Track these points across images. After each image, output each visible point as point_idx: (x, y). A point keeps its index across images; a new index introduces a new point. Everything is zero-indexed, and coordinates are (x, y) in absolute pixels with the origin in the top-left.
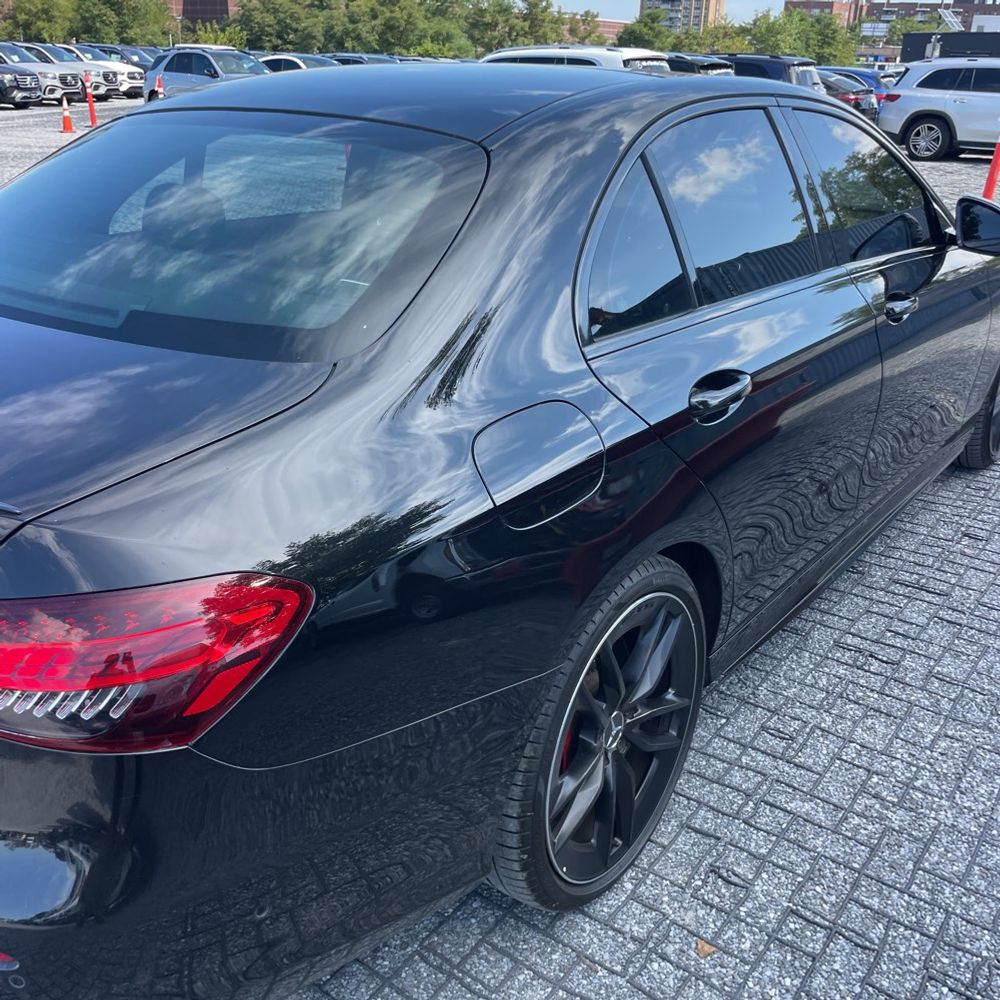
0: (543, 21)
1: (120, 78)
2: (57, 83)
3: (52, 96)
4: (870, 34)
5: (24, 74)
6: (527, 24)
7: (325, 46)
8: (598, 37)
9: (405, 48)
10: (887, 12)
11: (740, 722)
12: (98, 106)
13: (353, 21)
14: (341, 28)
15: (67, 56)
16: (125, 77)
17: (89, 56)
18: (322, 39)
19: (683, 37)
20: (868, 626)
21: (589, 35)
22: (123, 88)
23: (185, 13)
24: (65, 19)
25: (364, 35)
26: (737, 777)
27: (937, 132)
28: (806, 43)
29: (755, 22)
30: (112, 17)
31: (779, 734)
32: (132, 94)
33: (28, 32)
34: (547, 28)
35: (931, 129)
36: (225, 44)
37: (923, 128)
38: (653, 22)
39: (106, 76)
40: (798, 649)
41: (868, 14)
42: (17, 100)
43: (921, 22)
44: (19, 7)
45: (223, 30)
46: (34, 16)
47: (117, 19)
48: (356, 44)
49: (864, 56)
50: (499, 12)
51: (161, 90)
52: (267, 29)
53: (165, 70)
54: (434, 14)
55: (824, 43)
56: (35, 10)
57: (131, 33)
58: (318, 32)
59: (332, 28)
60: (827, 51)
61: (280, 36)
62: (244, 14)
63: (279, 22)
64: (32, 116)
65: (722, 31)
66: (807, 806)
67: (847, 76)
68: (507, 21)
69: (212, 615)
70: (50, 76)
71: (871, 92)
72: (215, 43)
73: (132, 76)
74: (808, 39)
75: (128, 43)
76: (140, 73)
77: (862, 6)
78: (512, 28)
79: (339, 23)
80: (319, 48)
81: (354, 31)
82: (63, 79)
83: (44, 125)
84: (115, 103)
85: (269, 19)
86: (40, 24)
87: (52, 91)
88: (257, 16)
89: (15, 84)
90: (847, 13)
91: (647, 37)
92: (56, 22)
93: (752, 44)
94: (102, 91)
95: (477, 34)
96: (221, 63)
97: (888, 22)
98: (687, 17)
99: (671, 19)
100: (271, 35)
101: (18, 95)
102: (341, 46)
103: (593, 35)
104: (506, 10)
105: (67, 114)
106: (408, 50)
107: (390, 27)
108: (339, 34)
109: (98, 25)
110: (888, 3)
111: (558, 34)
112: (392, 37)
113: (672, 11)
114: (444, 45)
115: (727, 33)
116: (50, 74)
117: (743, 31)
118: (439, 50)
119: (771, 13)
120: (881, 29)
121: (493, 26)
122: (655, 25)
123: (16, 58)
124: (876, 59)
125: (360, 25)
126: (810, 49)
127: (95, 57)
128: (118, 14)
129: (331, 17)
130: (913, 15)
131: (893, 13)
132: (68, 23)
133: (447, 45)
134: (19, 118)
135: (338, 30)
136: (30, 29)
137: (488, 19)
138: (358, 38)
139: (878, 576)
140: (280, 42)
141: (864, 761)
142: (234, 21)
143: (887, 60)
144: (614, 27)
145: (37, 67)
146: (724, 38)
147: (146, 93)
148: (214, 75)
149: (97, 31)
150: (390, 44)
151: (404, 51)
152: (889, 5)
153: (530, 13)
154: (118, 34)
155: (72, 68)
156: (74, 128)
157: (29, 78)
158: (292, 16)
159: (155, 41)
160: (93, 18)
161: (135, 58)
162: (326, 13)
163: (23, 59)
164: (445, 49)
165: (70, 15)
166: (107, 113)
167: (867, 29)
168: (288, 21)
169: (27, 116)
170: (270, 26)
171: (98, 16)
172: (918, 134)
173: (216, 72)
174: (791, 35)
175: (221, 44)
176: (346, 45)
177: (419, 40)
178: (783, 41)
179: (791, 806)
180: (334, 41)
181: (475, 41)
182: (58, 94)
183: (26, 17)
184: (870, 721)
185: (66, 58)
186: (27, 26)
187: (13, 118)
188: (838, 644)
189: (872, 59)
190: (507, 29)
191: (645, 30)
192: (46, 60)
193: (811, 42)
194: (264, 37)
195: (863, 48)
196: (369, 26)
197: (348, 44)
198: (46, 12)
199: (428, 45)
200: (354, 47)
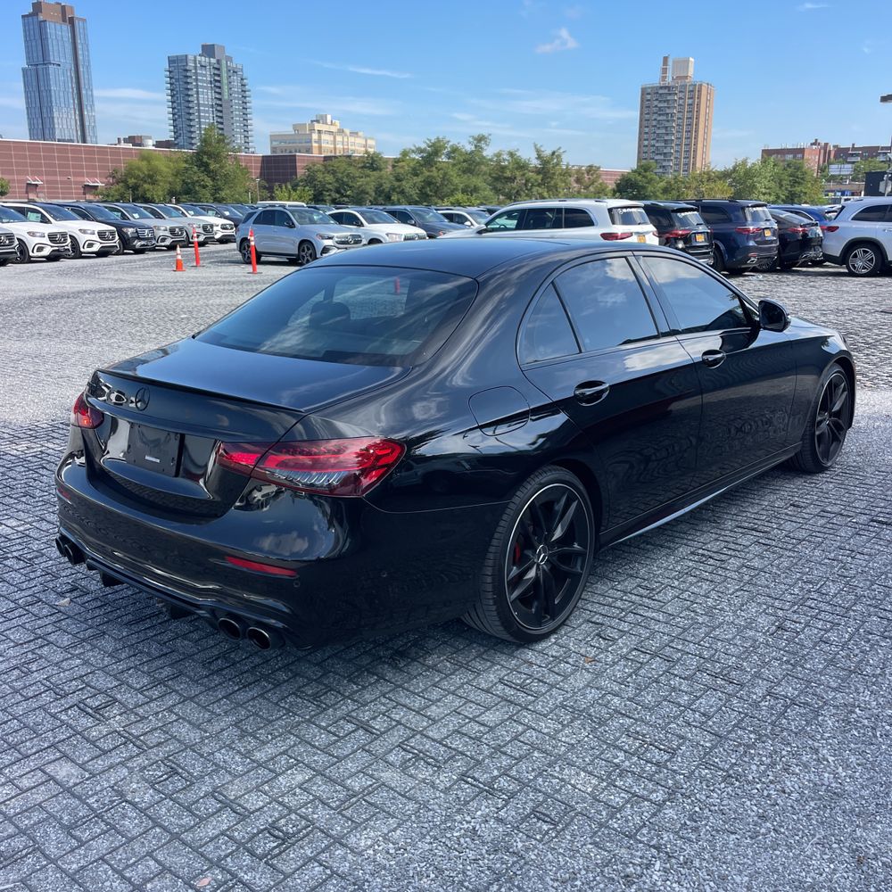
0: (554, 174)
1: (215, 228)
2: (168, 233)
3: (163, 244)
4: (838, 173)
5: (143, 227)
6: (540, 177)
7: (375, 199)
8: (601, 184)
9: (440, 198)
10: (852, 155)
11: (626, 584)
12: (201, 249)
13: (398, 180)
14: (389, 185)
15: (174, 213)
16: (219, 228)
17: (192, 213)
18: (373, 194)
19: (673, 182)
20: (714, 546)
21: (593, 184)
22: (217, 237)
23: (262, 175)
24: (165, 182)
25: (407, 190)
26: (619, 604)
27: (871, 254)
28: (779, 184)
29: (734, 168)
30: (209, 182)
31: (646, 588)
32: (223, 241)
33: (136, 192)
34: (557, 179)
35: (865, 252)
36: (296, 200)
37: (859, 252)
38: (645, 172)
39: (205, 228)
40: (668, 555)
41: (835, 157)
42: (137, 247)
43: (883, 161)
44: (130, 173)
45: (295, 190)
46: (142, 180)
47: (212, 183)
48: (400, 197)
49: (832, 191)
50: (517, 169)
51: (252, 238)
52: (327, 186)
53: (254, 223)
54: (464, 172)
55: (796, 182)
56: (142, 176)
57: (223, 194)
58: (371, 189)
59: (381, 185)
60: (798, 189)
61: (338, 191)
62: (309, 175)
63: (337, 180)
64: (149, 259)
65: (706, 176)
66: (654, 614)
67: (797, 213)
68: (524, 175)
69: (360, 459)
70: (162, 228)
71: (816, 225)
72: (289, 200)
73: (224, 227)
74: (781, 180)
75: (220, 202)
76: (230, 225)
77: (830, 151)
78: (527, 181)
79: (387, 182)
80: (370, 201)
81: (399, 187)
82: (172, 231)
83: (159, 265)
84: (211, 248)
85: (329, 178)
86: (146, 186)
87: (163, 240)
88: (320, 176)
89: (136, 235)
90: (817, 157)
91: (641, 184)
92: (158, 185)
93: (732, 186)
94: (202, 238)
95: (499, 186)
96: (297, 216)
97: (853, 163)
98: (677, 165)
99: (664, 167)
100: (331, 190)
101: (138, 244)
102: (388, 199)
103: (596, 184)
104: (523, 167)
105: (179, 257)
106: (443, 200)
107: (428, 182)
108: (387, 190)
109: (197, 188)
110: (853, 147)
111: (566, 184)
112: (431, 191)
113: (665, 160)
114: (472, 195)
115: (711, 177)
116: (162, 227)
117: (725, 175)
118: (468, 199)
119: (748, 161)
120: (847, 169)
121: (512, 179)
122: (648, 173)
123: (136, 216)
124: (843, 194)
125: (404, 183)
126: (783, 188)
127: (197, 214)
128: (213, 179)
129: (381, 177)
130: (876, 156)
131: (857, 155)
132: (168, 185)
133: (474, 195)
134: (140, 260)
135: (387, 186)
136: (137, 190)
137: (508, 174)
138: (402, 192)
139: (729, 524)
140: (338, 196)
141: (692, 599)
142: (302, 181)
143: (853, 194)
144: (615, 175)
145: (152, 222)
146: (708, 181)
147: (238, 240)
148: (292, 226)
149: (196, 192)
150: (428, 196)
151: (440, 201)
152: (854, 149)
153: (543, 168)
154: (212, 195)
155: (180, 223)
156: (184, 269)
157: (147, 231)
158: (348, 175)
159: (241, 199)
160: (193, 183)
161: (227, 213)
162: (376, 174)
163: (142, 216)
164: (473, 199)
165: (170, 179)
166: (205, 256)
167: (834, 170)
168: (345, 179)
169: (145, 259)
170: (330, 184)
171: (197, 181)
172: (855, 256)
173: (293, 224)
174: (766, 178)
175: (293, 201)
176: (392, 198)
177: (452, 191)
178: (759, 183)
179: (646, 614)
180: (383, 195)
181: (497, 191)
182: (168, 242)
183: (135, 181)
184: (700, 584)
185: (174, 214)
186: (135, 188)
187: (135, 261)
188: (692, 553)
189: (840, 194)
190: (524, 182)
191: (639, 178)
192: (160, 217)
193: (784, 182)
194: (325, 193)
195: (832, 185)
196: (411, 183)
197: (394, 197)
198: (151, 177)
199: (459, 196)
200: (399, 200)
